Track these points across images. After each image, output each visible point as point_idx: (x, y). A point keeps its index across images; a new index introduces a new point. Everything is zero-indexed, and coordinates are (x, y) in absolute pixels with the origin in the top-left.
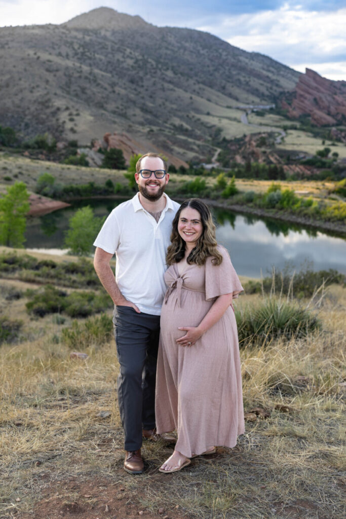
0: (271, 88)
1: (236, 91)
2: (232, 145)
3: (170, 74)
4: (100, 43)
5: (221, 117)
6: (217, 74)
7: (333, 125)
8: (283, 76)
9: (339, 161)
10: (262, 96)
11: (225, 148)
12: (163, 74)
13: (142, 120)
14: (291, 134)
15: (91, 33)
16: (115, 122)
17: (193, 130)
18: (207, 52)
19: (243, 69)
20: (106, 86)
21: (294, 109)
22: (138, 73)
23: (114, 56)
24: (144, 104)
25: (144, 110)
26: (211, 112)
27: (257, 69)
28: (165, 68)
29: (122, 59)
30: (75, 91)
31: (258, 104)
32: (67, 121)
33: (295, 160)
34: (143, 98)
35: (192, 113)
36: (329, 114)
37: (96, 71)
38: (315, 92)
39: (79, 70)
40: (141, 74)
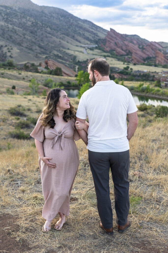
0: (94, 37)
1: (79, 38)
2: (82, 64)
3: (48, 29)
4: (14, 14)
5: (75, 51)
6: (70, 30)
7: (125, 55)
8: (99, 31)
9: (133, 72)
10: (91, 41)
11: (80, 65)
12: (45, 29)
13: (39, 52)
14: (108, 59)
15: (8, 8)
16: (29, 53)
17: (63, 57)
18: (64, 19)
19: (81, 27)
20: (21, 35)
21: (107, 47)
22: (34, 29)
23: (22, 20)
24: (40, 44)
25: (40, 47)
26: (70, 48)
27: (87, 28)
28: (46, 26)
29: (25, 22)
30: (7, 37)
31: (90, 45)
32: (7, 52)
33: (114, 72)
34: (38, 41)
35: (61, 49)
36: (123, 50)
37: (15, 27)
38: (115, 39)
39: (8, 27)
40: (36, 29)
